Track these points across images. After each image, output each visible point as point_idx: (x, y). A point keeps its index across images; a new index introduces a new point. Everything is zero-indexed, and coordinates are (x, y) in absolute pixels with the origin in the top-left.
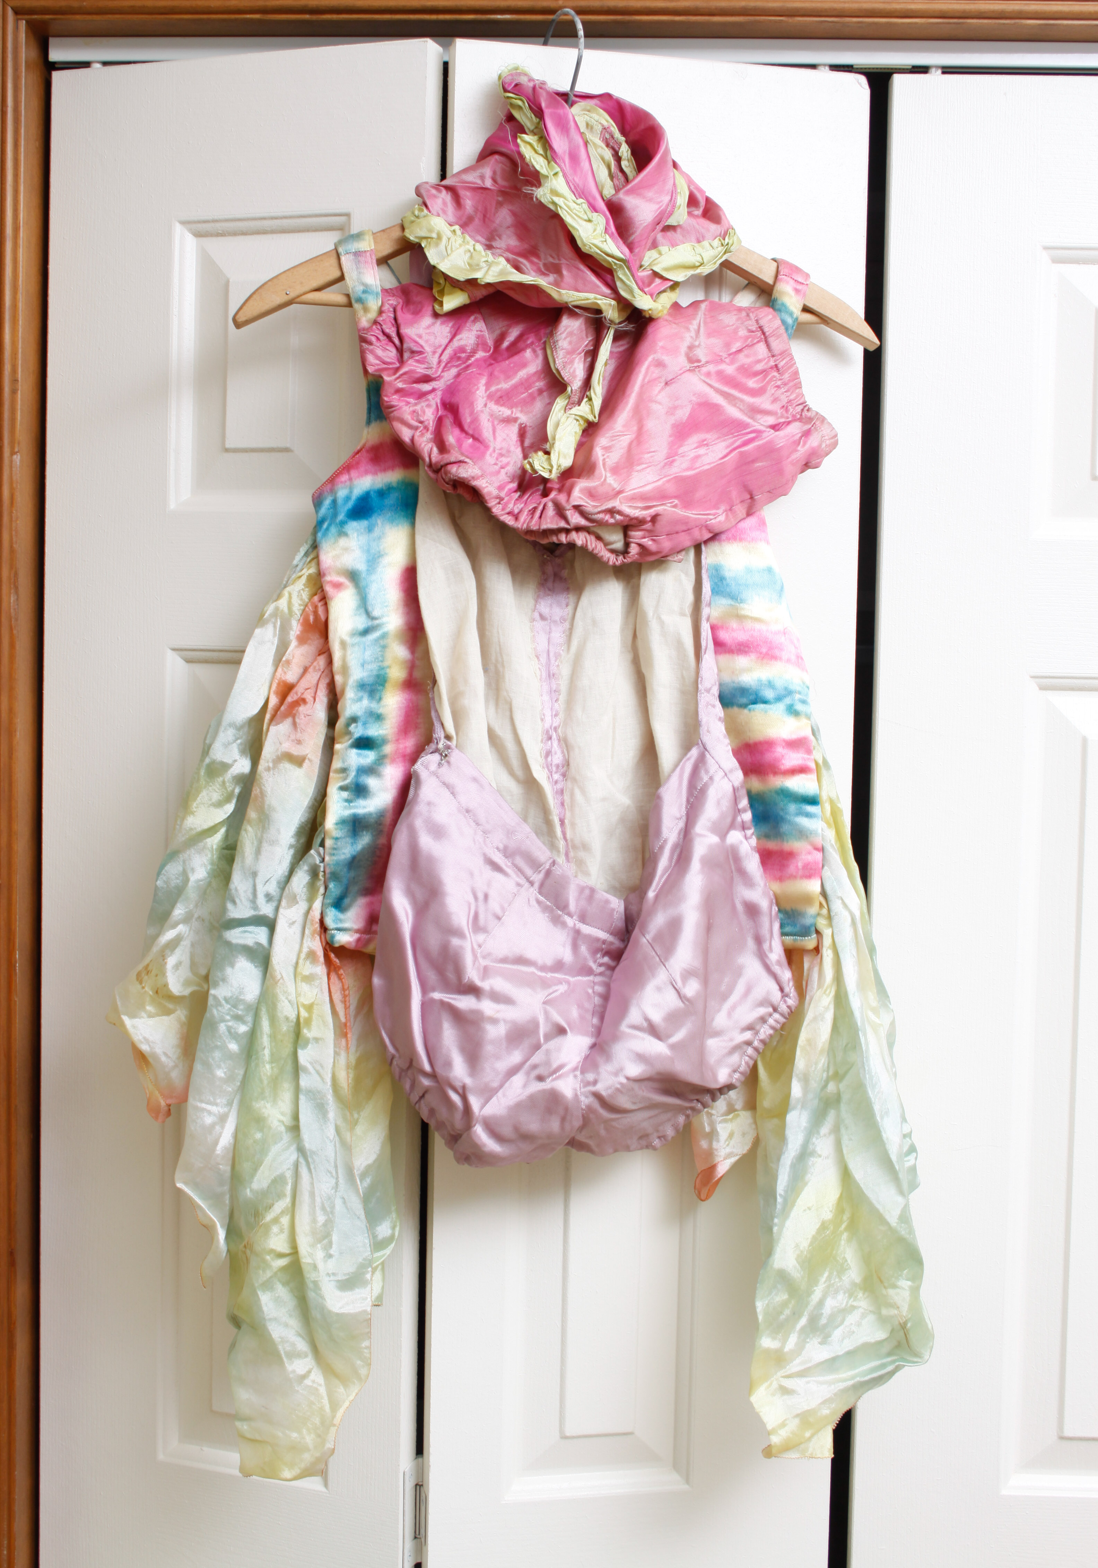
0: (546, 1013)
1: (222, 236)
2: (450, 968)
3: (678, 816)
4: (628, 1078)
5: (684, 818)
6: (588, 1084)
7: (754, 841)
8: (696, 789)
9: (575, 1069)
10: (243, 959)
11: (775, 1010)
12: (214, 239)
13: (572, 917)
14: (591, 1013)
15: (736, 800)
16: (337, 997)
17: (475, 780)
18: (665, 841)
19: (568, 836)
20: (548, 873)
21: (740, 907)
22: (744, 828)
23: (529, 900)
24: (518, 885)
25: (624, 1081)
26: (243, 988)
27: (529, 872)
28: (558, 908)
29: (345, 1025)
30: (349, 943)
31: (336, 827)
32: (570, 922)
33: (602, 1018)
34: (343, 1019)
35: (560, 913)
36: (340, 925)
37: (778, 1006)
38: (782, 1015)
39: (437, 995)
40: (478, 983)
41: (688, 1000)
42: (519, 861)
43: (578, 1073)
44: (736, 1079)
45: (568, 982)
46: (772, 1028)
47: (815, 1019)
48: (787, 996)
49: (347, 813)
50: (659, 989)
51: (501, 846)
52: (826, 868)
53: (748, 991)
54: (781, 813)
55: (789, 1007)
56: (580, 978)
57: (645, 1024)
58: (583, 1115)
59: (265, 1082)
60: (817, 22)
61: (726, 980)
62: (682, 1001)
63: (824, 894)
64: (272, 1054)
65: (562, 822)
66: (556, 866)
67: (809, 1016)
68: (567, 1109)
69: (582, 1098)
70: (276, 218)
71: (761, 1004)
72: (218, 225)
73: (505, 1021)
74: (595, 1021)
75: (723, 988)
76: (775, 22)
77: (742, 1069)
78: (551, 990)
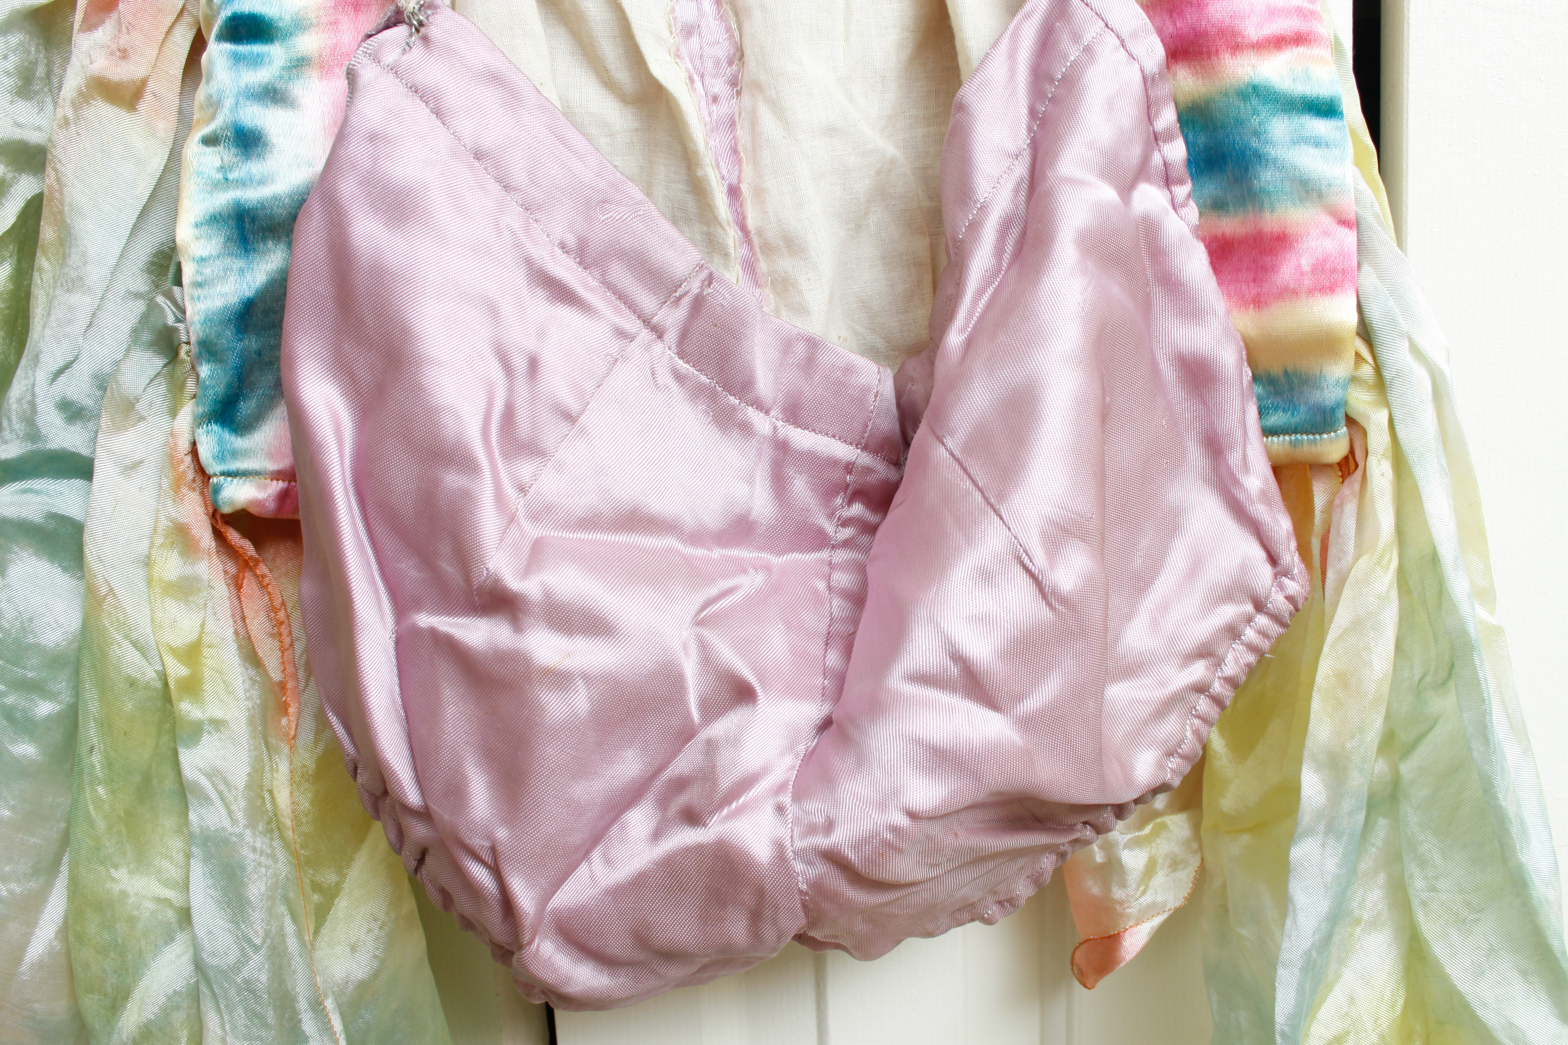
0: (703, 647)
2: (445, 548)
3: (1012, 148)
4: (913, 815)
5: (1026, 158)
6: (811, 829)
7: (1192, 212)
8: (1051, 80)
9: (781, 788)
10: (25, 554)
11: (1259, 606)
13: (767, 412)
14: (821, 642)
15: (1150, 110)
16: (258, 625)
17: (495, 79)
18: (984, 209)
19: (751, 222)
20: (698, 303)
21: (1169, 372)
22: (1168, 181)
23: (653, 374)
24: (621, 334)
25: (903, 821)
26: (31, 620)
27: (647, 301)
28: (729, 389)
29: (282, 686)
30: (259, 503)
31: (197, 232)
32: (762, 423)
33: (848, 651)
34: (276, 675)
35: (733, 400)
36: (234, 466)
37: (1267, 598)
38: (1276, 618)
39: (425, 620)
40: (513, 583)
41: (1065, 601)
42: (620, 275)
43: (786, 799)
44: (1172, 770)
45: (767, 568)
46: (1252, 648)
47: (1357, 626)
48: (1286, 573)
49: (224, 199)
50: (985, 576)
51: (571, 240)
52: (1366, 268)
53: (1195, 567)
54: (1254, 143)
55: (1290, 599)
56: (795, 556)
57: (954, 670)
58: (805, 906)
59: (101, 825)
61: (1145, 542)
62: (1049, 604)
63: (1365, 332)
64: (109, 764)
65: (734, 192)
66: (714, 284)
67: (1341, 618)
68: (760, 893)
69: (799, 866)
71: (1228, 595)
73: (586, 678)
74: (833, 658)
75: (1138, 562)
77: (1185, 748)
78: (714, 591)
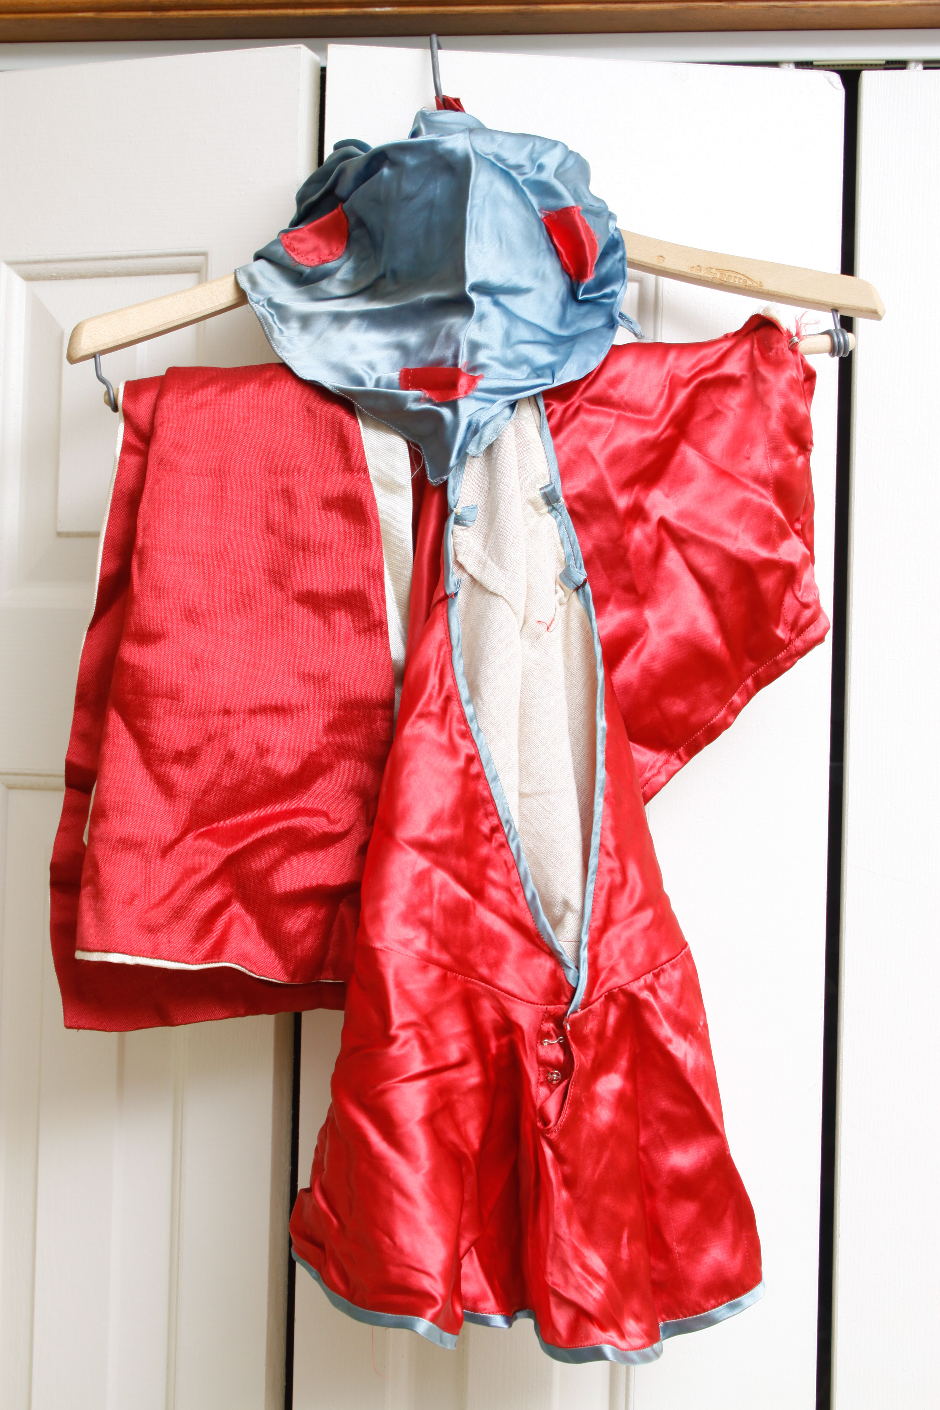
1: (56, 279)
12: (47, 283)
60: (763, 7)
70: (120, 258)
72: (51, 266)
76: (713, 8)
